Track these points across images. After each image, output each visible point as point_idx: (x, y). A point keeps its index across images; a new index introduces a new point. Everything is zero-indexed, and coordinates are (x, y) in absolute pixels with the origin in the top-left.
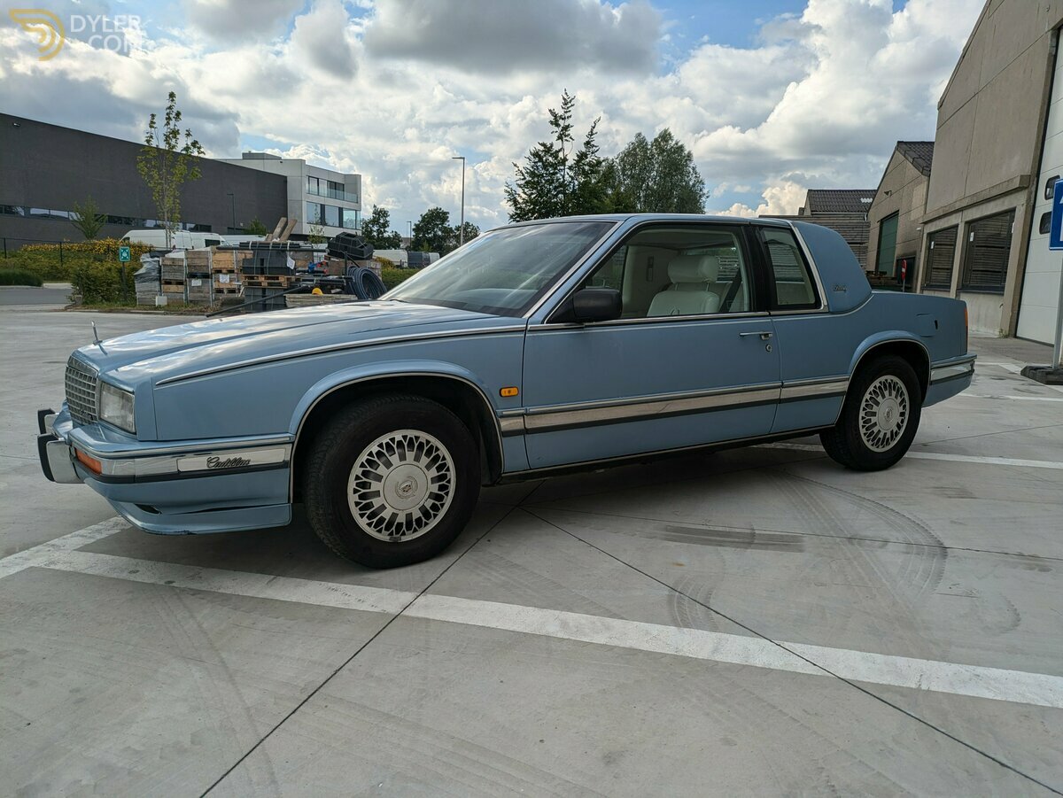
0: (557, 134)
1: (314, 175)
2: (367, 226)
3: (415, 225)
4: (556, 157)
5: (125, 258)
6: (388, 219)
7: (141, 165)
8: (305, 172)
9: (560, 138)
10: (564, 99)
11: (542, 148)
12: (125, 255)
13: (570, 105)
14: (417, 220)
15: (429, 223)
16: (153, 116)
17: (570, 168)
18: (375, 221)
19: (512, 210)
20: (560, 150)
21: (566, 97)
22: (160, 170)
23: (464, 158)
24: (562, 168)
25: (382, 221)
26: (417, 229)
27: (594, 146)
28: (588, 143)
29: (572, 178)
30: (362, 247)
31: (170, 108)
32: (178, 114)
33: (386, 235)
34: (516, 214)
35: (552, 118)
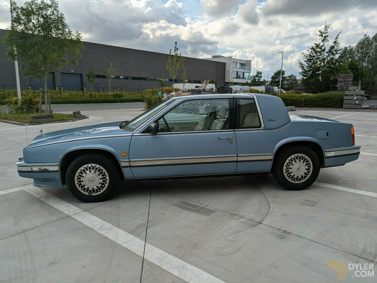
0: (322, 40)
1: (235, 61)
2: (254, 78)
3: (272, 76)
4: (321, 49)
5: (160, 95)
6: (262, 75)
7: (167, 66)
8: (232, 61)
9: (323, 41)
10: (326, 26)
11: (315, 46)
12: (160, 94)
13: (328, 28)
14: (273, 74)
15: (277, 75)
16: (171, 50)
17: (327, 53)
18: (257, 76)
19: (301, 70)
20: (323, 46)
21: (326, 25)
22: (172, 66)
23: (283, 52)
24: (323, 53)
25: (259, 76)
26: (273, 78)
27: (337, 43)
28: (335, 42)
29: (327, 56)
30: (228, 89)
31: (175, 47)
32: (177, 49)
33: (261, 80)
34: (303, 72)
35: (320, 34)
